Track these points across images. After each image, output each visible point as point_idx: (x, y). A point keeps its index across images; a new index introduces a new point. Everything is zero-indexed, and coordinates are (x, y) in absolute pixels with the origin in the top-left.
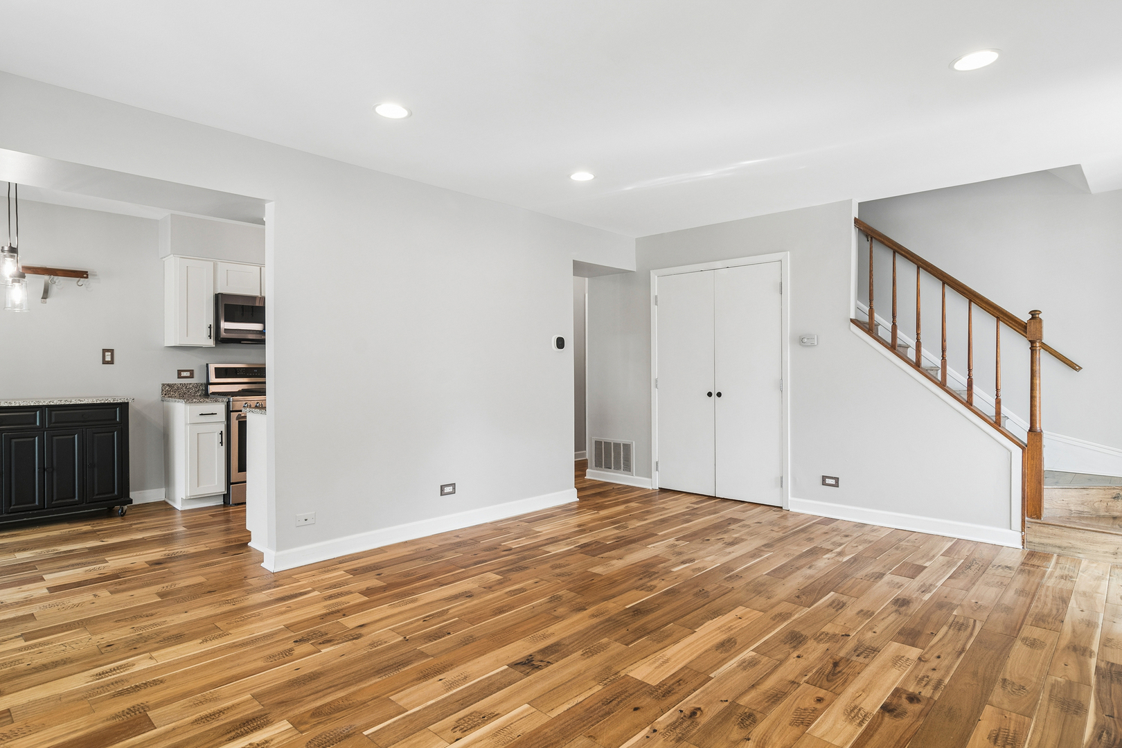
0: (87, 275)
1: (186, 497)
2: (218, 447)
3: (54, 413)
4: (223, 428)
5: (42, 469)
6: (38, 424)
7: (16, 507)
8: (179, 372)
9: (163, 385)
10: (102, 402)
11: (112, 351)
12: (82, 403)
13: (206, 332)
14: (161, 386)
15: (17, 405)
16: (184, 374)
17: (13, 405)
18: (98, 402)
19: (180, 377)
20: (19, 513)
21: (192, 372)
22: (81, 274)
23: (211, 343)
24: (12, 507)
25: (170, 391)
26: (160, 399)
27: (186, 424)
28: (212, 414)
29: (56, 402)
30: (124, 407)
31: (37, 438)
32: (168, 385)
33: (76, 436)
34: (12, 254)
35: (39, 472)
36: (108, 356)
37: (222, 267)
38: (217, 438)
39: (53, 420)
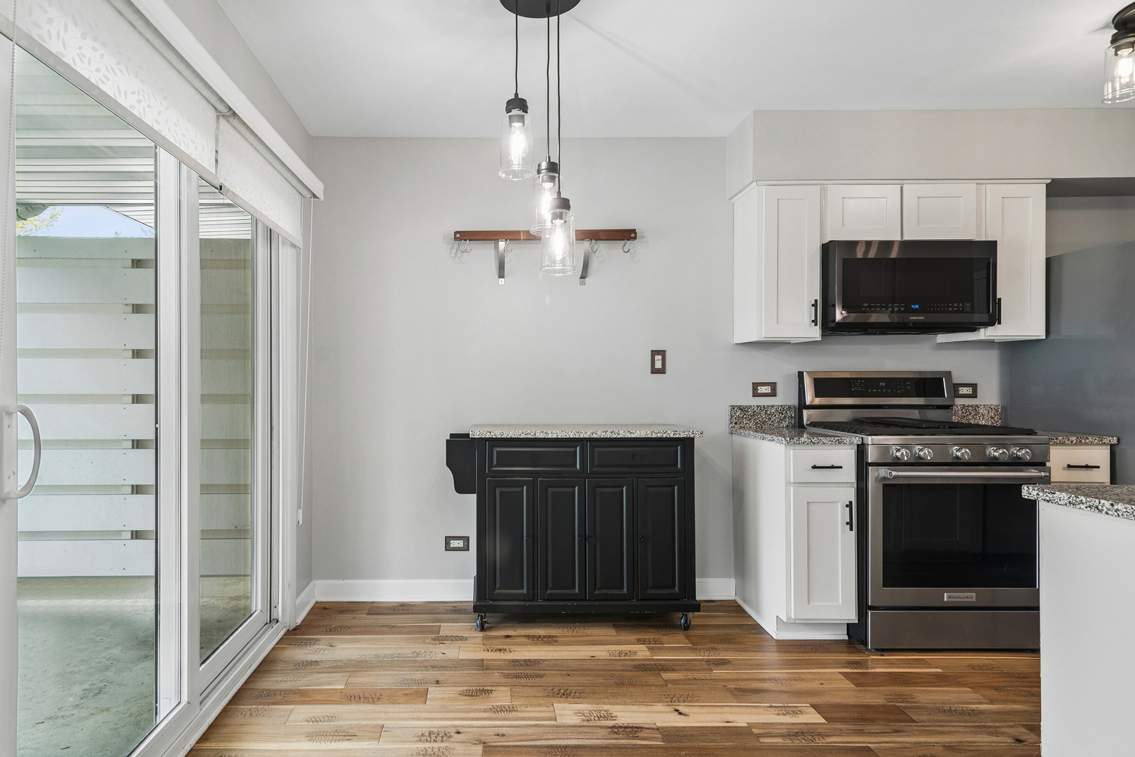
0: (636, 234)
1: (789, 618)
2: (843, 532)
3: (597, 450)
4: (850, 495)
5: (583, 537)
6: (578, 467)
7: (553, 591)
8: (755, 386)
9: (733, 407)
10: (659, 435)
11: (662, 353)
12: (633, 436)
13: (807, 314)
14: (729, 409)
15: (555, 436)
16: (762, 390)
17: (550, 436)
18: (654, 436)
19: (756, 394)
20: (557, 603)
21: (773, 386)
22: (627, 235)
23: (815, 333)
24: (548, 591)
25: (743, 419)
26: (728, 431)
27: (788, 483)
28: (833, 467)
29: (600, 434)
30: (687, 444)
31: (576, 488)
32: (740, 408)
33: (624, 488)
34: (551, 174)
35: (579, 542)
36: (658, 363)
37: (835, 192)
38: (841, 515)
39: (596, 463)
